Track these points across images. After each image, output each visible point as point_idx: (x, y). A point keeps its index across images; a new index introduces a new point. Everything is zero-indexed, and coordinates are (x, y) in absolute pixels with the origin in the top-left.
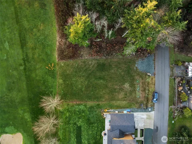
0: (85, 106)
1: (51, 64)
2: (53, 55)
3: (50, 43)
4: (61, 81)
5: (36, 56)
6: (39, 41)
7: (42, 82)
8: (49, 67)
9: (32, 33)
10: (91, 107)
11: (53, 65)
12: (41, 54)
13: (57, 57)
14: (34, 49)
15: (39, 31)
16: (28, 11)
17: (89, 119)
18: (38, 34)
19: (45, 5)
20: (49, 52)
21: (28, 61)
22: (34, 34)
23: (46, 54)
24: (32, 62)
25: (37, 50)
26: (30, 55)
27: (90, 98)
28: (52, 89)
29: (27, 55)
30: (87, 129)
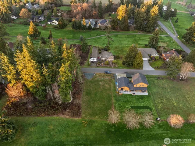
0: (115, 103)
1: (83, 123)
2: (76, 121)
3: (66, 123)
4: (97, 117)
5: (74, 134)
6: (62, 130)
7: (97, 131)
8: (85, 125)
9: (54, 136)
10: (116, 100)
11: (84, 122)
12: (73, 130)
13: (77, 118)
14: (68, 135)
15: (53, 130)
16: (34, 137)
17: (125, 102)
18: (56, 130)
19: (35, 123)
20: (73, 124)
21: (78, 141)
22: (55, 134)
23: (74, 125)
24: (79, 137)
25: (70, 132)
26: (73, 139)
27: (110, 100)
28: (104, 124)
29: (72, 142)
30: (133, 103)
